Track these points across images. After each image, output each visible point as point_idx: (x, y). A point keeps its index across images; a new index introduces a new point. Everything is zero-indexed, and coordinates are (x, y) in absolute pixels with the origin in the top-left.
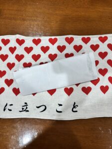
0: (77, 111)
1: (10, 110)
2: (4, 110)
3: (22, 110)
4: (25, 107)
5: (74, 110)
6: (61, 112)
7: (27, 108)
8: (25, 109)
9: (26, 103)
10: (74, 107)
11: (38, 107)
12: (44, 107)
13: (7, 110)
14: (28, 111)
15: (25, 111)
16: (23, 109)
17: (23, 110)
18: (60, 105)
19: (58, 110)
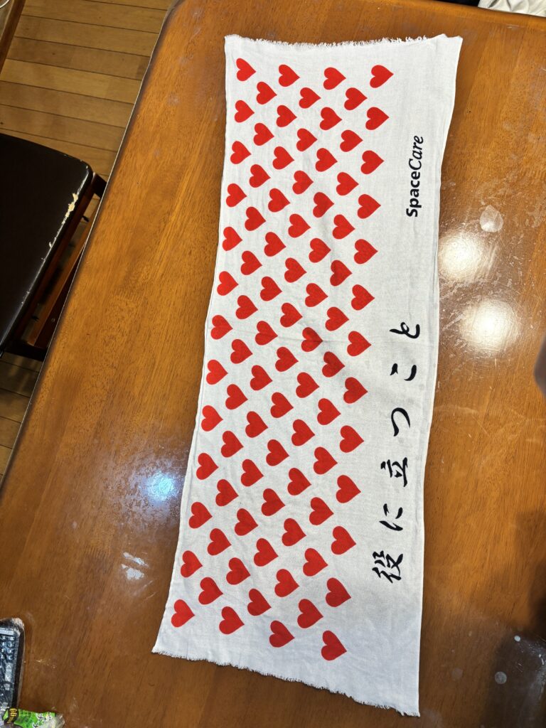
0: (418, 327)
1: (400, 511)
2: (399, 529)
3: (401, 479)
4: (395, 468)
5: (413, 332)
6: (414, 369)
7: (396, 463)
8: (398, 469)
9: (383, 465)
10: (405, 332)
11: (397, 431)
12: (399, 417)
13: (399, 522)
14: (405, 461)
15: (403, 470)
16: (398, 475)
17: (403, 473)
18: (395, 369)
19: (409, 374)
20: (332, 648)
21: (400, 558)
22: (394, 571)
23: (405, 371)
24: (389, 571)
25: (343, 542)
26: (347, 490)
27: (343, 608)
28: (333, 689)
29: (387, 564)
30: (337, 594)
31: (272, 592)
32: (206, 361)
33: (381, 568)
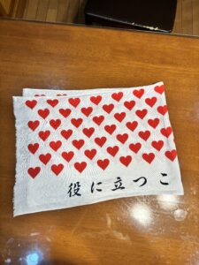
1: (100, 190)
2: (92, 191)
3: (114, 188)
4: (119, 184)
6: (167, 184)
7: (121, 184)
8: (119, 185)
9: (119, 178)
11: (136, 181)
12: (142, 181)
13: (95, 191)
14: (123, 188)
15: (119, 188)
16: (116, 186)
17: (117, 188)
18: (164, 175)
19: (163, 181)
20: (34, 172)
21: (79, 195)
22: (73, 193)
23: (164, 180)
24: (72, 191)
25: (80, 167)
26: (103, 164)
27: (52, 173)
28: (17, 176)
29: (75, 189)
30: (57, 169)
31: (51, 140)
32: (143, 87)
33: (73, 187)
